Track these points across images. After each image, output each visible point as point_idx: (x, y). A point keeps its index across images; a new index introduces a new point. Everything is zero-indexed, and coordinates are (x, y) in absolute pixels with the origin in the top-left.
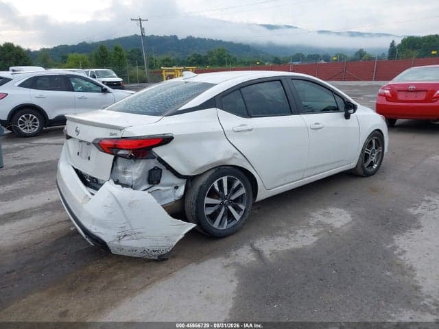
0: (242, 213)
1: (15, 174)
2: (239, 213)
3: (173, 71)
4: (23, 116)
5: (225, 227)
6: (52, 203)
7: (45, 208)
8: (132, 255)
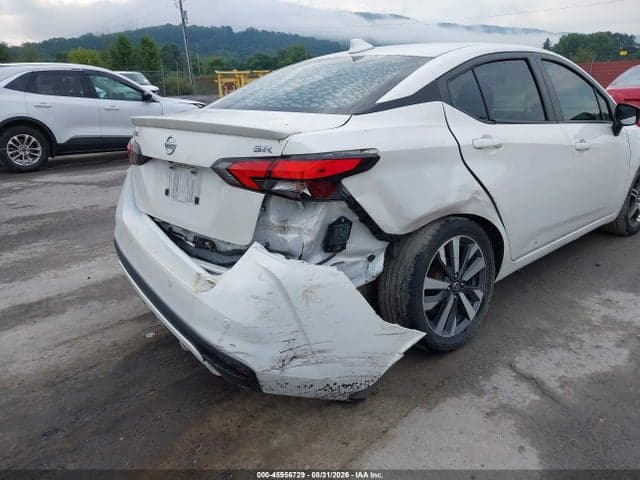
0: (478, 304)
1: (15, 233)
2: (472, 305)
3: (233, 76)
4: (15, 138)
5: (452, 334)
6: (96, 285)
7: (85, 296)
8: (303, 395)
